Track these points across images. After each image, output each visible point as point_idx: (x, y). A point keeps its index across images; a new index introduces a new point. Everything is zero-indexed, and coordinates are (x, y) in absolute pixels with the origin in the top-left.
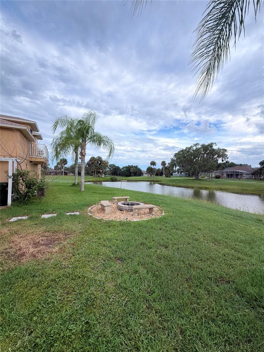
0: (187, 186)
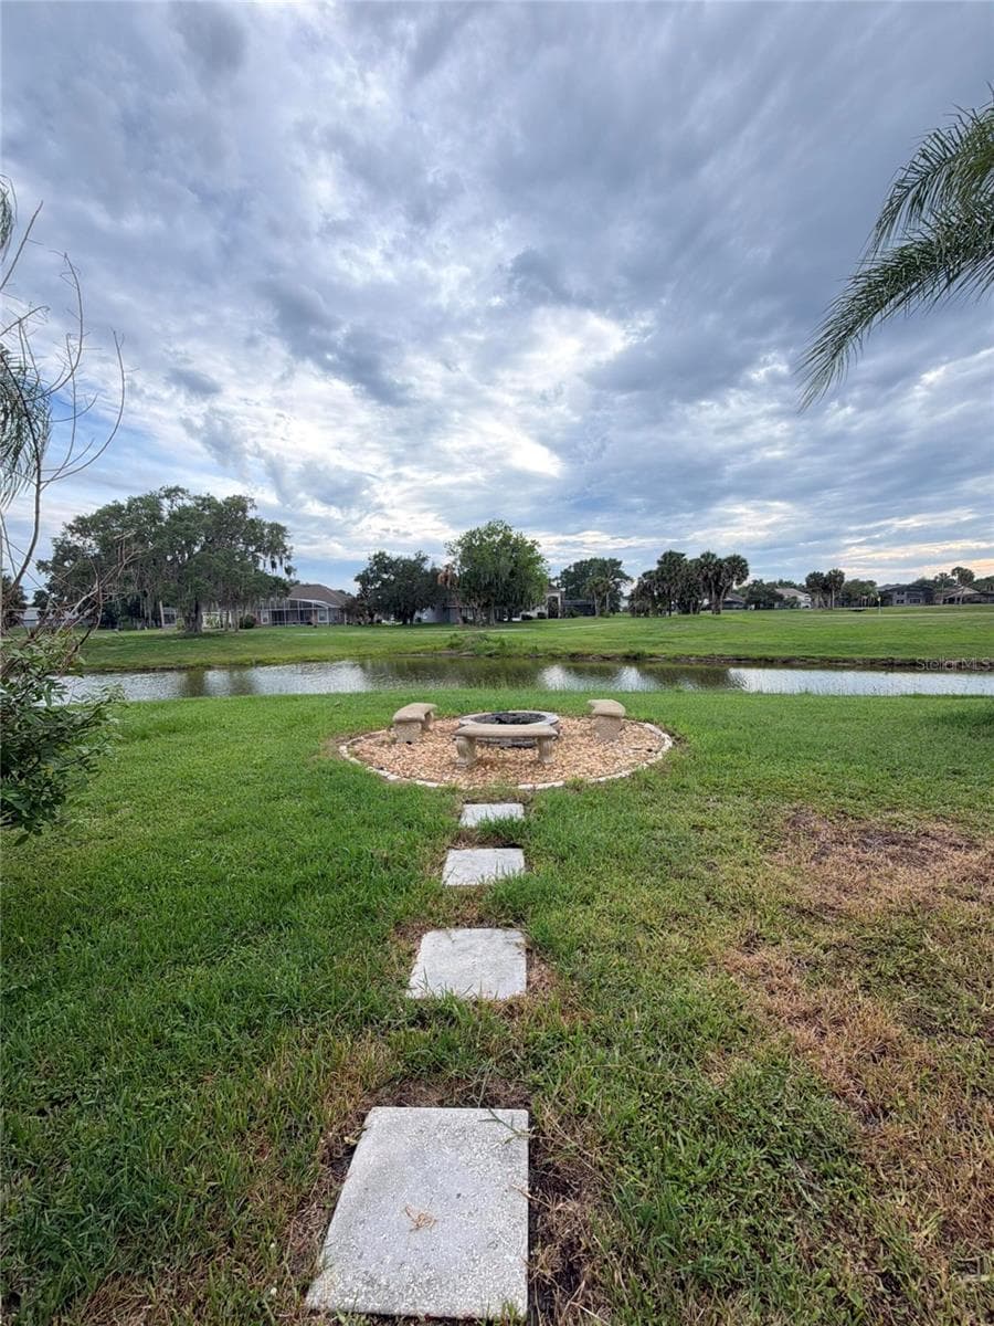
0: (182, 665)
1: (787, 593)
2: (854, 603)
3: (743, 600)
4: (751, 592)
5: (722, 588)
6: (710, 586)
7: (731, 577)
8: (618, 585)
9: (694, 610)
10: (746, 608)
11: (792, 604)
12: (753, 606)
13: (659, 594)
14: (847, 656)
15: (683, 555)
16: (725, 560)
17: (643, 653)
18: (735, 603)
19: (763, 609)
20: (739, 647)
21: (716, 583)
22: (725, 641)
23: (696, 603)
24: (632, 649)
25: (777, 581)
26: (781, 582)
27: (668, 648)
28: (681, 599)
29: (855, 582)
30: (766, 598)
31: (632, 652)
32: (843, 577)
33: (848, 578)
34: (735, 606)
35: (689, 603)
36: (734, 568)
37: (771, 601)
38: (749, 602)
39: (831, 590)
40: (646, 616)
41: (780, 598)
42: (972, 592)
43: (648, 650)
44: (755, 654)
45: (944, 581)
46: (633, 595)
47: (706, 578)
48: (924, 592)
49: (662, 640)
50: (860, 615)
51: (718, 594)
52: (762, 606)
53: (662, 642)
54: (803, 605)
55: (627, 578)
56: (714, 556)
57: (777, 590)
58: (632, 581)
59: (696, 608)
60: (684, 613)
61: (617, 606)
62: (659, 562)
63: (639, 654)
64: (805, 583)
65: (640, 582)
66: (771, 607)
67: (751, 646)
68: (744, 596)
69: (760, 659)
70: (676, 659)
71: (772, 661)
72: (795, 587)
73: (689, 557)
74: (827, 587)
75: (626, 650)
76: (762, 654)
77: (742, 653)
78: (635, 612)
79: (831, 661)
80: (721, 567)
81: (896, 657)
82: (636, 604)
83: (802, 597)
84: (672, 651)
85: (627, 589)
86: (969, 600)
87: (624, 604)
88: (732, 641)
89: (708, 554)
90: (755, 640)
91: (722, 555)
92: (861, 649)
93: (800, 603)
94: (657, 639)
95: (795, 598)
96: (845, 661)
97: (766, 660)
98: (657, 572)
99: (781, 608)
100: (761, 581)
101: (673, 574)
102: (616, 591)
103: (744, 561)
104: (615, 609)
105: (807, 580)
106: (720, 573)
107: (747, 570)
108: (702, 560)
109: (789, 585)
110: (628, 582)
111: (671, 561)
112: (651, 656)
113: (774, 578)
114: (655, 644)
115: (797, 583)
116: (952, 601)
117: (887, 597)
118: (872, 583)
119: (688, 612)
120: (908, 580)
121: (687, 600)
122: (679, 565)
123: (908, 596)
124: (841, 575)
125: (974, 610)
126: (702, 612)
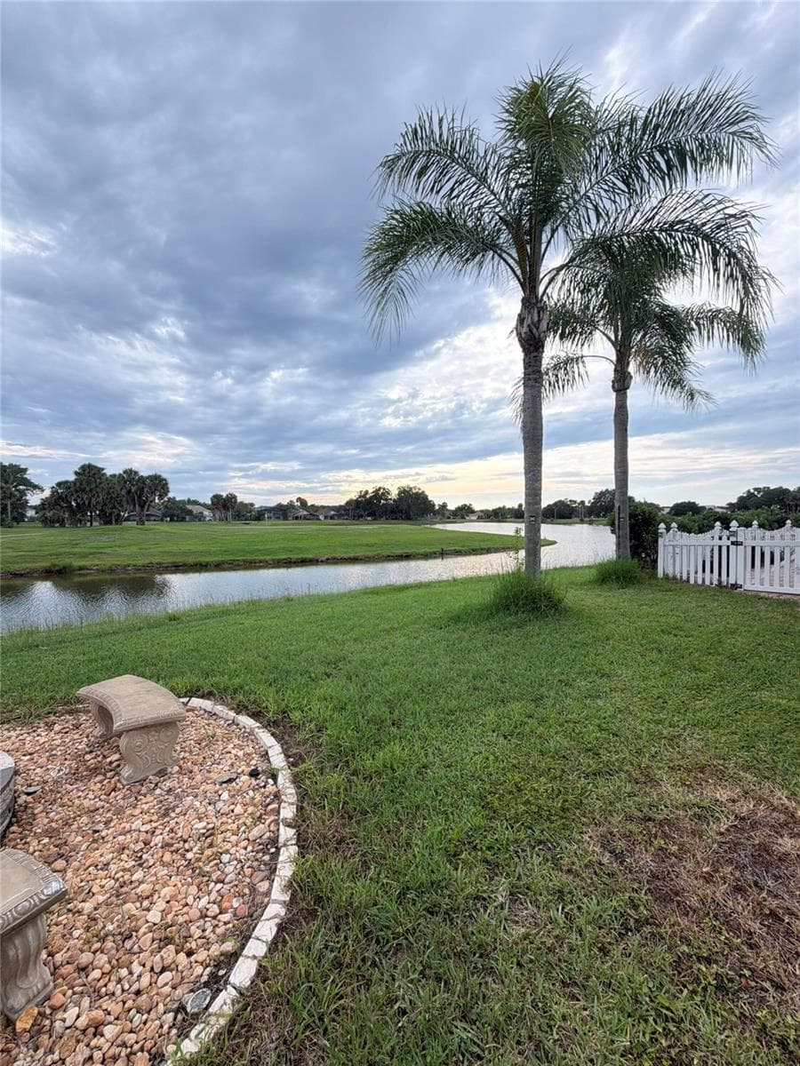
1: (195, 509)
2: (242, 518)
3: (159, 513)
4: (166, 507)
5: (145, 503)
6: (134, 499)
7: (153, 493)
8: (23, 493)
9: (116, 521)
10: (162, 520)
11: (200, 517)
12: (168, 519)
13: (78, 505)
14: (262, 558)
15: (103, 469)
16: (147, 478)
17: (70, 566)
18: (153, 515)
19: (177, 521)
20: (175, 555)
21: (140, 497)
22: (160, 549)
23: (119, 515)
24: (57, 562)
25: (186, 499)
26: (189, 500)
27: (99, 559)
28: (102, 511)
29: (241, 503)
30: (179, 512)
31: (54, 566)
32: (236, 500)
33: (239, 500)
34: (153, 518)
35: (110, 514)
36: (156, 486)
37: (183, 515)
38: (165, 515)
39: (228, 509)
40: (62, 525)
41: (190, 513)
42: (305, 513)
43: (77, 563)
44: (191, 560)
45: (291, 506)
46: (42, 504)
47: (129, 492)
48: (282, 512)
49: (92, 551)
50: (248, 527)
51: (142, 507)
52: (175, 518)
53: (91, 554)
54: (208, 519)
55: (36, 487)
56: (136, 473)
57: (188, 506)
58: (42, 490)
59: (119, 520)
60: (106, 523)
61: (23, 515)
62: (76, 473)
63: (64, 568)
64: (210, 502)
65: (54, 492)
66: (183, 519)
67: (184, 553)
68: (160, 510)
69: (196, 565)
70: (111, 570)
71: (206, 566)
72: (200, 504)
73: (109, 472)
74: (225, 506)
75: (46, 564)
76: (198, 560)
77: (179, 560)
78: (47, 522)
79: (251, 563)
80: (144, 483)
81: (292, 556)
82: (49, 514)
83: (206, 513)
84: (108, 562)
85: (34, 499)
86: (305, 518)
87: (31, 513)
88: (167, 549)
89: (131, 470)
90: (188, 547)
91: (144, 473)
92: (269, 552)
93: (205, 518)
94: (86, 550)
95: (202, 513)
96: (261, 562)
97: (201, 565)
98: (74, 483)
99: (190, 521)
100: (174, 498)
101: (93, 486)
102: (19, 500)
103: (165, 480)
104: (19, 518)
105: (212, 499)
106: (143, 488)
107: (168, 488)
108: (125, 475)
109: (196, 503)
110: (37, 491)
111: (89, 474)
112: (81, 568)
113: (185, 498)
114: (85, 556)
115: (202, 501)
116: (297, 518)
117: (260, 515)
118: (252, 505)
119: (109, 523)
120: (272, 504)
121: (108, 511)
122: (100, 479)
123: (274, 514)
124: (235, 497)
125: (309, 524)
126: (124, 523)
